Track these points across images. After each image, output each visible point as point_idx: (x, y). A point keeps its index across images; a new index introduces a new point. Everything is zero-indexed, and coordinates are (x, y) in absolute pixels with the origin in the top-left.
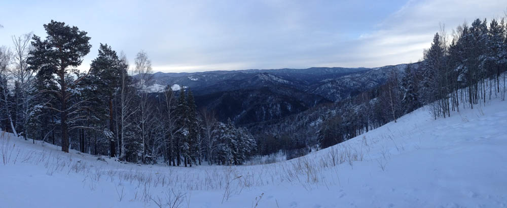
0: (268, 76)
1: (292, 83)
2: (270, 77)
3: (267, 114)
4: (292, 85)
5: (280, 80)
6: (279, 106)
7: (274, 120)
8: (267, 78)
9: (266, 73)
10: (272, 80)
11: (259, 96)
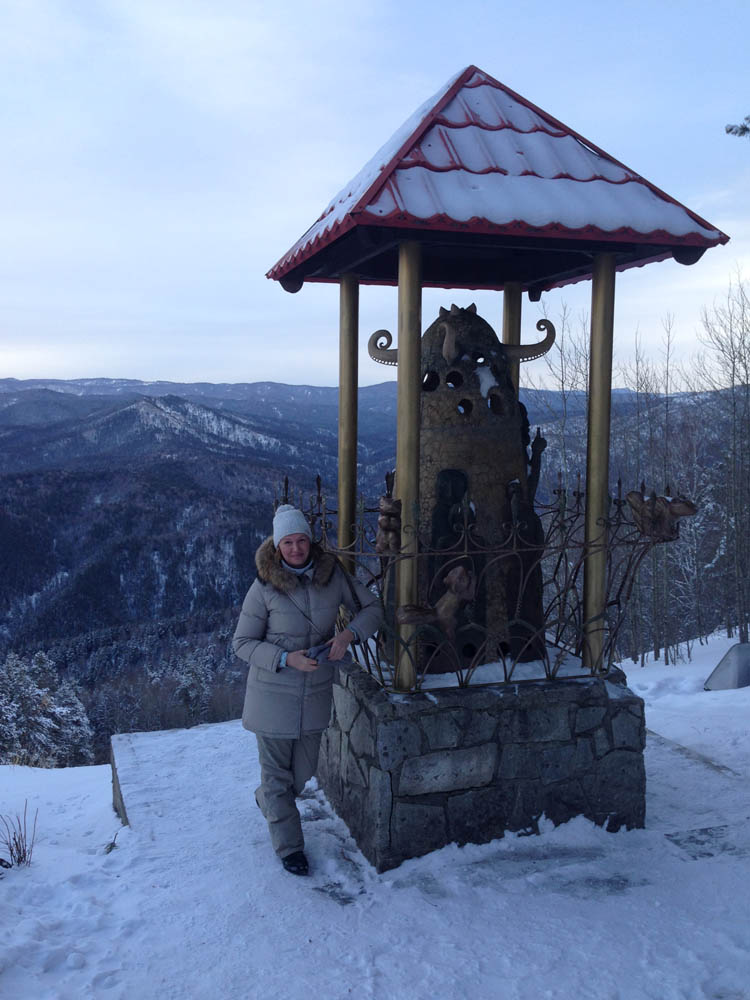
0: (185, 413)
1: (293, 449)
2: (195, 419)
3: (176, 585)
4: (292, 459)
5: (240, 435)
6: (229, 549)
7: (203, 613)
8: (177, 423)
9: (174, 397)
10: (200, 430)
11: (139, 503)
